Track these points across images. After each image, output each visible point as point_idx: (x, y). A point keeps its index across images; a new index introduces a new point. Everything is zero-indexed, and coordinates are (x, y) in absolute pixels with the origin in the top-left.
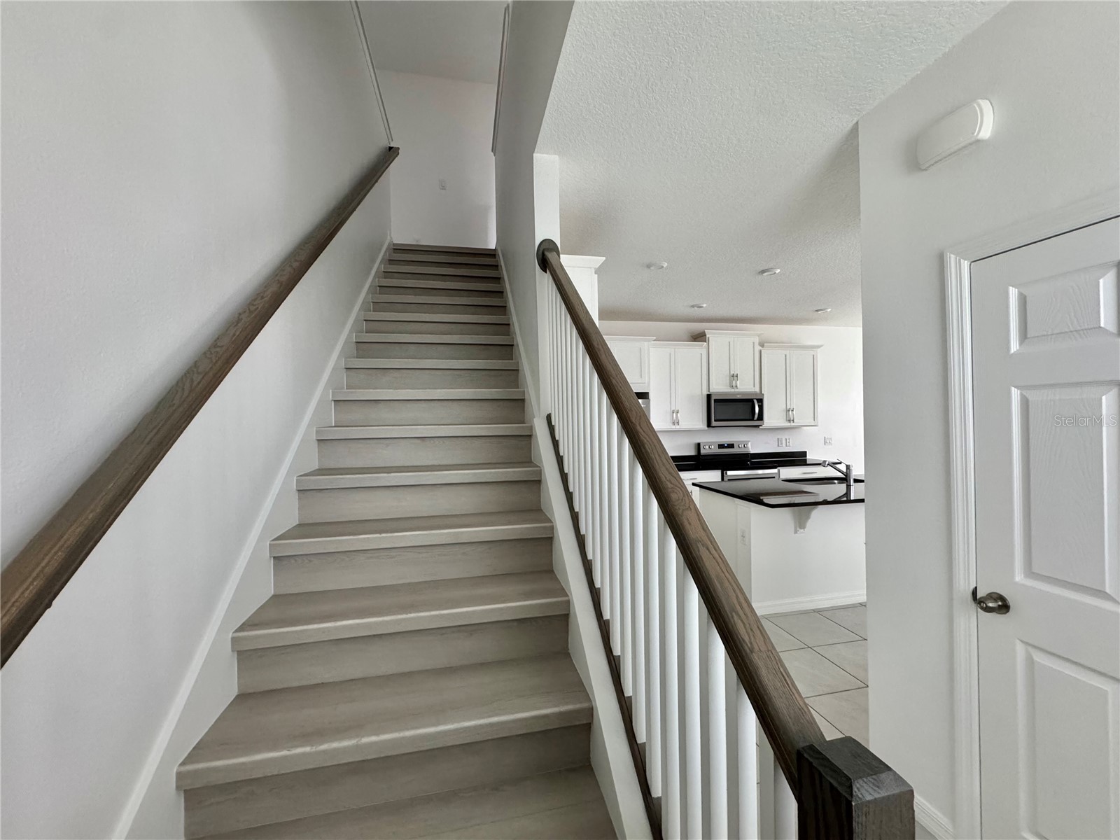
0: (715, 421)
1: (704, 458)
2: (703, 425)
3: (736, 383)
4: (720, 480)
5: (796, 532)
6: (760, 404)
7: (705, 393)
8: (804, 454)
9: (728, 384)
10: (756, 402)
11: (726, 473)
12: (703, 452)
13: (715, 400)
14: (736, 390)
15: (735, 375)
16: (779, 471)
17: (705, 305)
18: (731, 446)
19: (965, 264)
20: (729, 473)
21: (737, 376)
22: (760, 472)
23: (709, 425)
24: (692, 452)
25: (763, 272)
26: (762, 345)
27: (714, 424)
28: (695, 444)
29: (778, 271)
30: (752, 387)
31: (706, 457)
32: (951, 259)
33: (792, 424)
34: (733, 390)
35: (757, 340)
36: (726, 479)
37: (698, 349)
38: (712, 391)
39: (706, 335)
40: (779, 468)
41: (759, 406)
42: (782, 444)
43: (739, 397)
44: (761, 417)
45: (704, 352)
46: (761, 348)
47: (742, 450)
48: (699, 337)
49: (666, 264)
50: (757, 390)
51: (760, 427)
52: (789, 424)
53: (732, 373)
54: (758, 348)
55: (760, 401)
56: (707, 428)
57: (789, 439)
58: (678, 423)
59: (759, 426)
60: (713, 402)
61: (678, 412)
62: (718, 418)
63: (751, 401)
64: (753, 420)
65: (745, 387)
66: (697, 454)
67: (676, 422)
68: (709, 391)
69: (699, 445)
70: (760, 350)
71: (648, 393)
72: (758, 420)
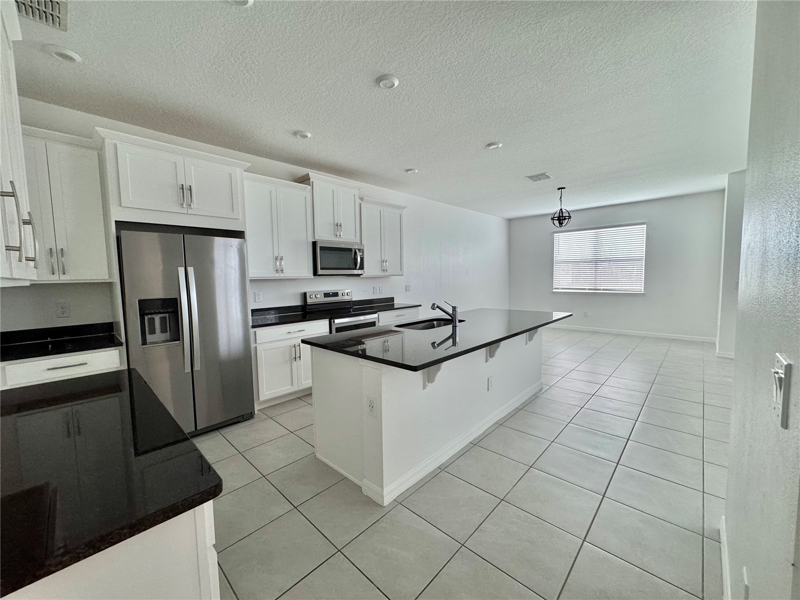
0: (321, 269)
1: (310, 307)
2: (310, 274)
3: (340, 233)
6: (361, 254)
7: (311, 240)
8: (392, 299)
9: (333, 233)
10: (357, 251)
11: (334, 322)
12: (309, 301)
13: (320, 247)
14: (340, 240)
15: (339, 224)
16: (379, 315)
18: (336, 294)
20: (337, 321)
21: (340, 226)
22: (362, 318)
23: (315, 273)
24: (297, 302)
26: (362, 199)
27: (320, 272)
28: (301, 294)
30: (354, 238)
31: (313, 307)
33: (386, 273)
34: (337, 239)
35: (357, 195)
37: (302, 190)
38: (317, 238)
39: (310, 179)
40: (378, 313)
41: (360, 256)
42: (376, 292)
43: (342, 246)
44: (362, 268)
45: (309, 196)
46: (361, 202)
47: (347, 298)
48: (304, 180)
50: (358, 240)
51: (361, 276)
52: (383, 274)
53: (336, 222)
54: (358, 201)
55: (362, 252)
56: (313, 277)
57: (382, 287)
58: (282, 271)
61: (281, 259)
62: (324, 266)
63: (354, 251)
64: (355, 269)
65: (347, 238)
66: (303, 304)
67: (279, 269)
68: (314, 239)
69: (305, 294)
70: (360, 204)
71: (244, 232)
72: (359, 269)
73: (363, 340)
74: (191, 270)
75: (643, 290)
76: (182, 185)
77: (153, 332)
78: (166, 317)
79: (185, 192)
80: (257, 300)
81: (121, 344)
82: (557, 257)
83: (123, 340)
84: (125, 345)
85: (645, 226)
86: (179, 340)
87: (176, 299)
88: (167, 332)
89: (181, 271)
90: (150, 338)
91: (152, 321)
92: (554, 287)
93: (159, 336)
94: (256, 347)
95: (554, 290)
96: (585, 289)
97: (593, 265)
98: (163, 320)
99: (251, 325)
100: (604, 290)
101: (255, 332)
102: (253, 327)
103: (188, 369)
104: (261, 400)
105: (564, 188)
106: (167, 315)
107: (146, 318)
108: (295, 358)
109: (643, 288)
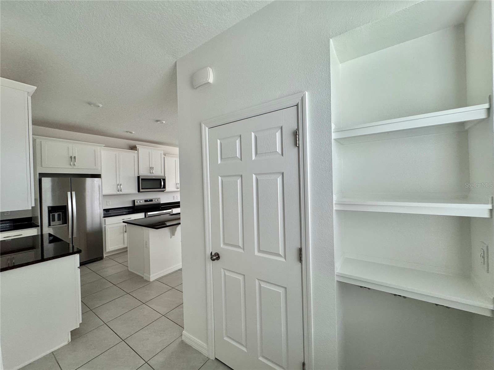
0: (142, 189)
1: (136, 207)
2: (136, 191)
3: (153, 171)
4: (144, 217)
5: (171, 238)
6: (164, 181)
7: (137, 175)
9: (149, 171)
10: (162, 180)
11: (147, 214)
12: (136, 204)
13: (141, 179)
14: (153, 175)
15: (152, 167)
16: (172, 210)
17: (134, 132)
18: (151, 200)
19: (207, 129)
20: (149, 213)
21: (153, 168)
22: (165, 211)
23: (139, 191)
24: (130, 205)
25: (157, 121)
26: (165, 155)
27: (141, 190)
28: (132, 201)
29: (164, 122)
30: (160, 173)
31: (138, 207)
32: (203, 126)
34: (151, 175)
35: (163, 153)
36: (147, 216)
37: (133, 153)
38: (140, 174)
39: (136, 148)
40: (172, 209)
41: (163, 182)
42: (175, 198)
43: (154, 178)
44: (164, 187)
45: (136, 156)
46: (165, 156)
47: (156, 202)
48: (133, 148)
49: (102, 106)
50: (163, 175)
52: (177, 190)
53: (150, 166)
54: (163, 156)
55: (164, 180)
56: (138, 193)
57: (178, 196)
58: (121, 191)
59: (164, 191)
60: (140, 180)
61: (121, 185)
62: (143, 188)
63: (160, 179)
64: (161, 188)
65: (157, 173)
66: (133, 206)
67: (120, 190)
68: (139, 175)
69: (134, 201)
70: (164, 157)
71: (100, 175)
72: (163, 188)
73: (165, 223)
74: (74, 193)
76: (71, 156)
77: (54, 220)
78: (60, 214)
79: (73, 159)
80: (108, 204)
81: (38, 226)
83: (40, 224)
84: (40, 227)
86: (66, 223)
87: (66, 206)
88: (60, 220)
89: (69, 193)
90: (52, 223)
91: (54, 216)
93: (57, 222)
94: (105, 226)
98: (59, 215)
99: (103, 216)
101: (105, 219)
102: (104, 217)
103: (70, 237)
104: (107, 251)
106: (61, 213)
107: (51, 214)
108: (126, 231)
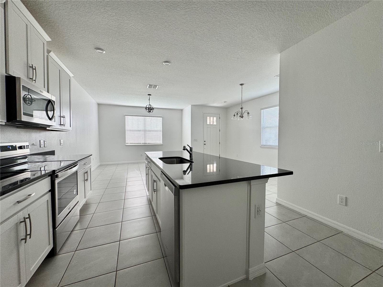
3: (34, 77)
8: (54, 153)
9: (26, 74)
15: (33, 67)
21: (35, 69)
42: (42, 145)
46: (48, 54)
53: (29, 63)
54: (46, 52)
57: (46, 141)
75: (162, 143)
82: (127, 128)
85: (162, 118)
92: (126, 143)
95: (126, 144)
96: (141, 143)
97: (143, 133)
100: (148, 143)
105: (151, 95)
109: (162, 142)
